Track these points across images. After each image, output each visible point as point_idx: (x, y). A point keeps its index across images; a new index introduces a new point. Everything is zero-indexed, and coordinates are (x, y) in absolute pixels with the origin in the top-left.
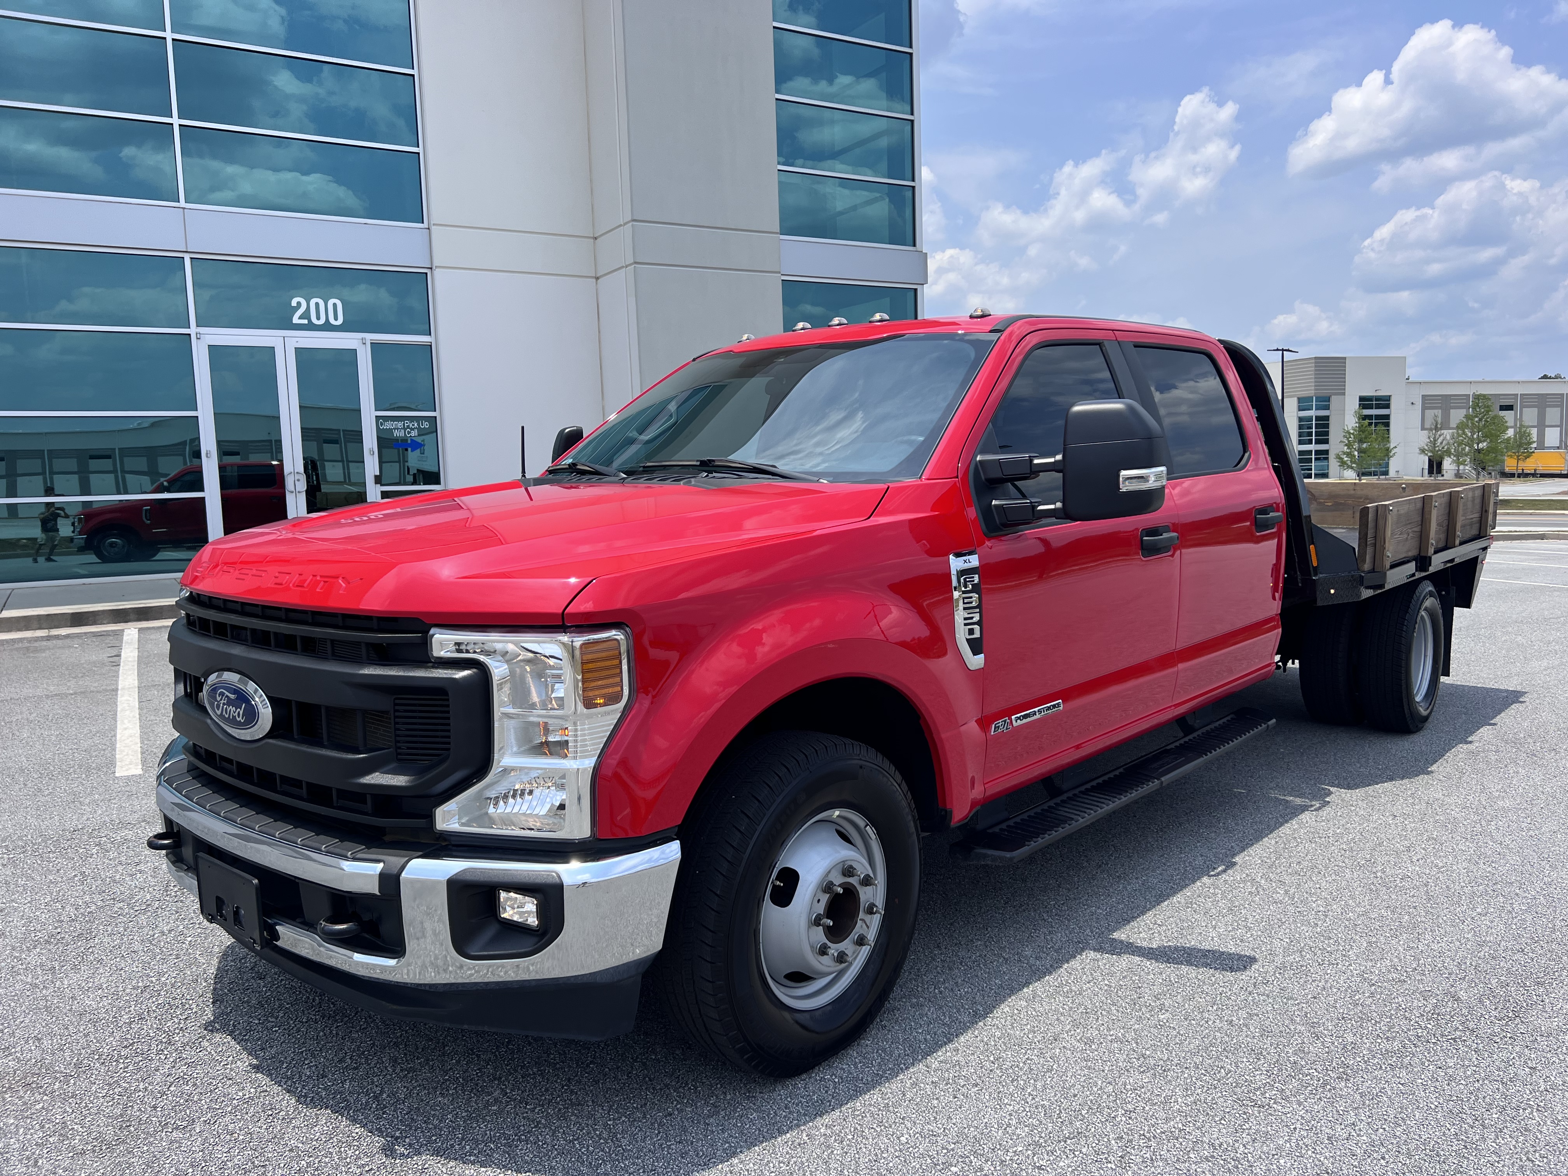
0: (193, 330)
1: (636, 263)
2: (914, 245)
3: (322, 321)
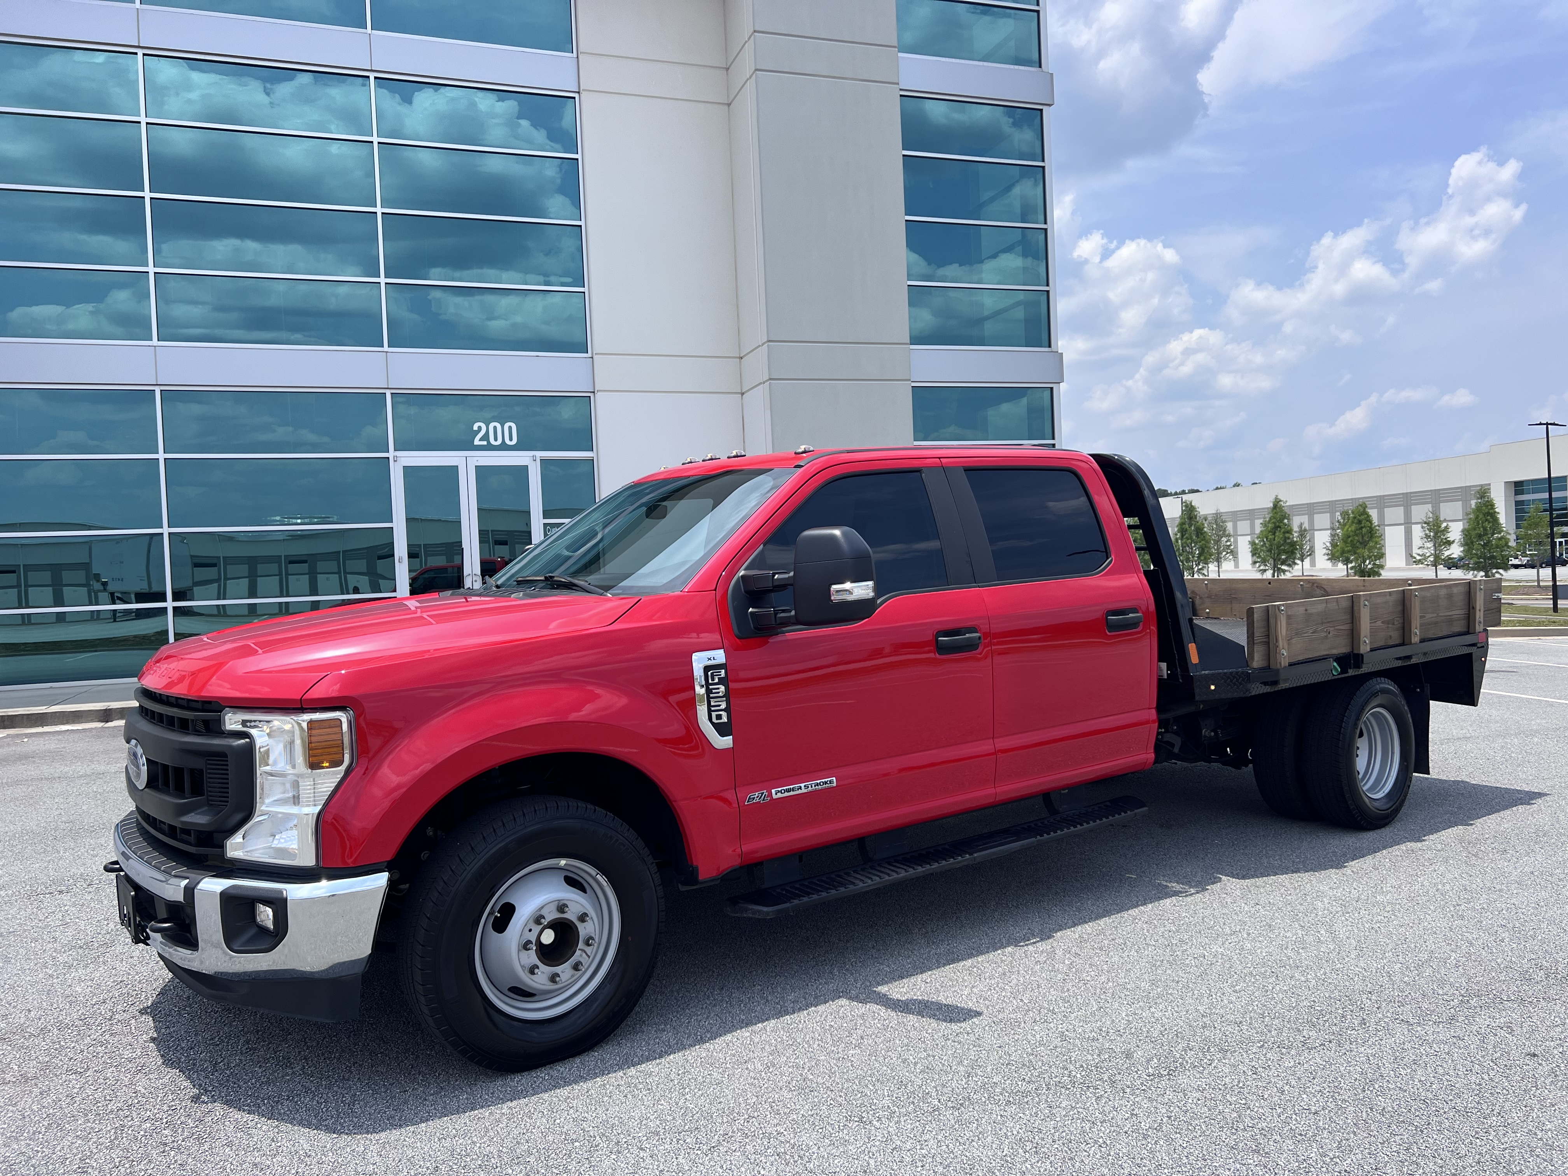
0: (391, 454)
1: (771, 379)
2: (1050, 346)
3: (499, 442)
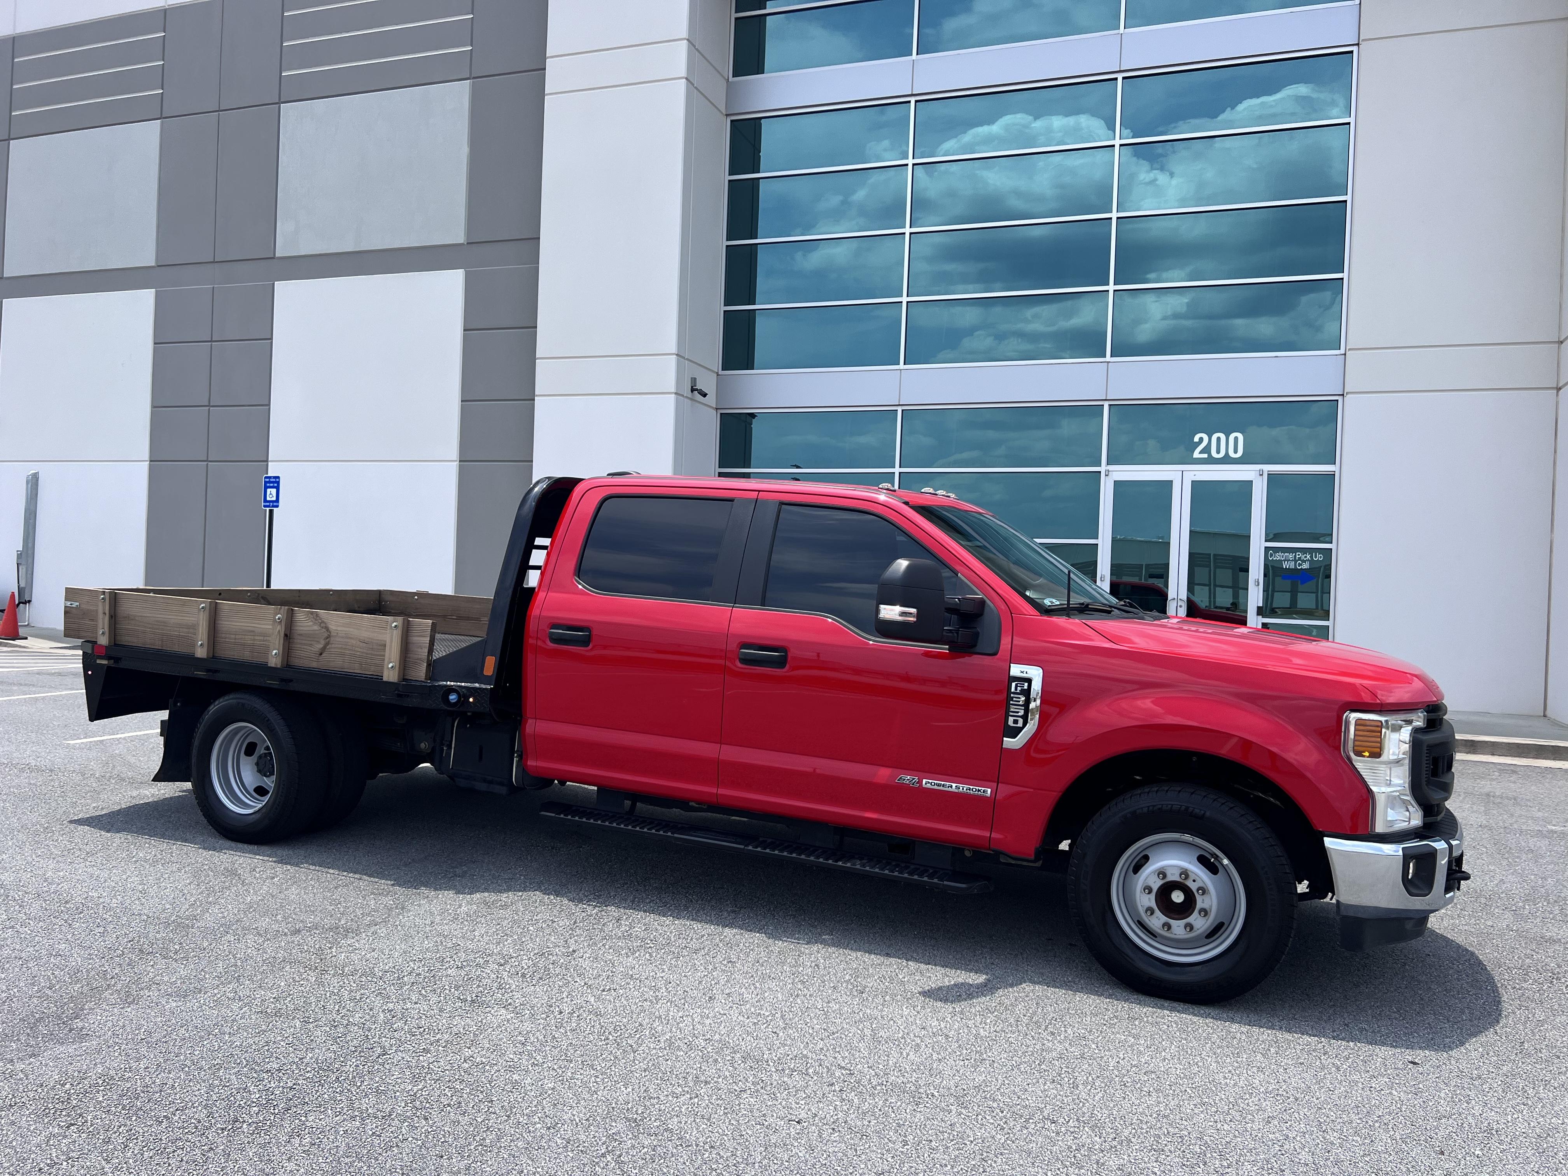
0: (1103, 468)
3: (1222, 455)
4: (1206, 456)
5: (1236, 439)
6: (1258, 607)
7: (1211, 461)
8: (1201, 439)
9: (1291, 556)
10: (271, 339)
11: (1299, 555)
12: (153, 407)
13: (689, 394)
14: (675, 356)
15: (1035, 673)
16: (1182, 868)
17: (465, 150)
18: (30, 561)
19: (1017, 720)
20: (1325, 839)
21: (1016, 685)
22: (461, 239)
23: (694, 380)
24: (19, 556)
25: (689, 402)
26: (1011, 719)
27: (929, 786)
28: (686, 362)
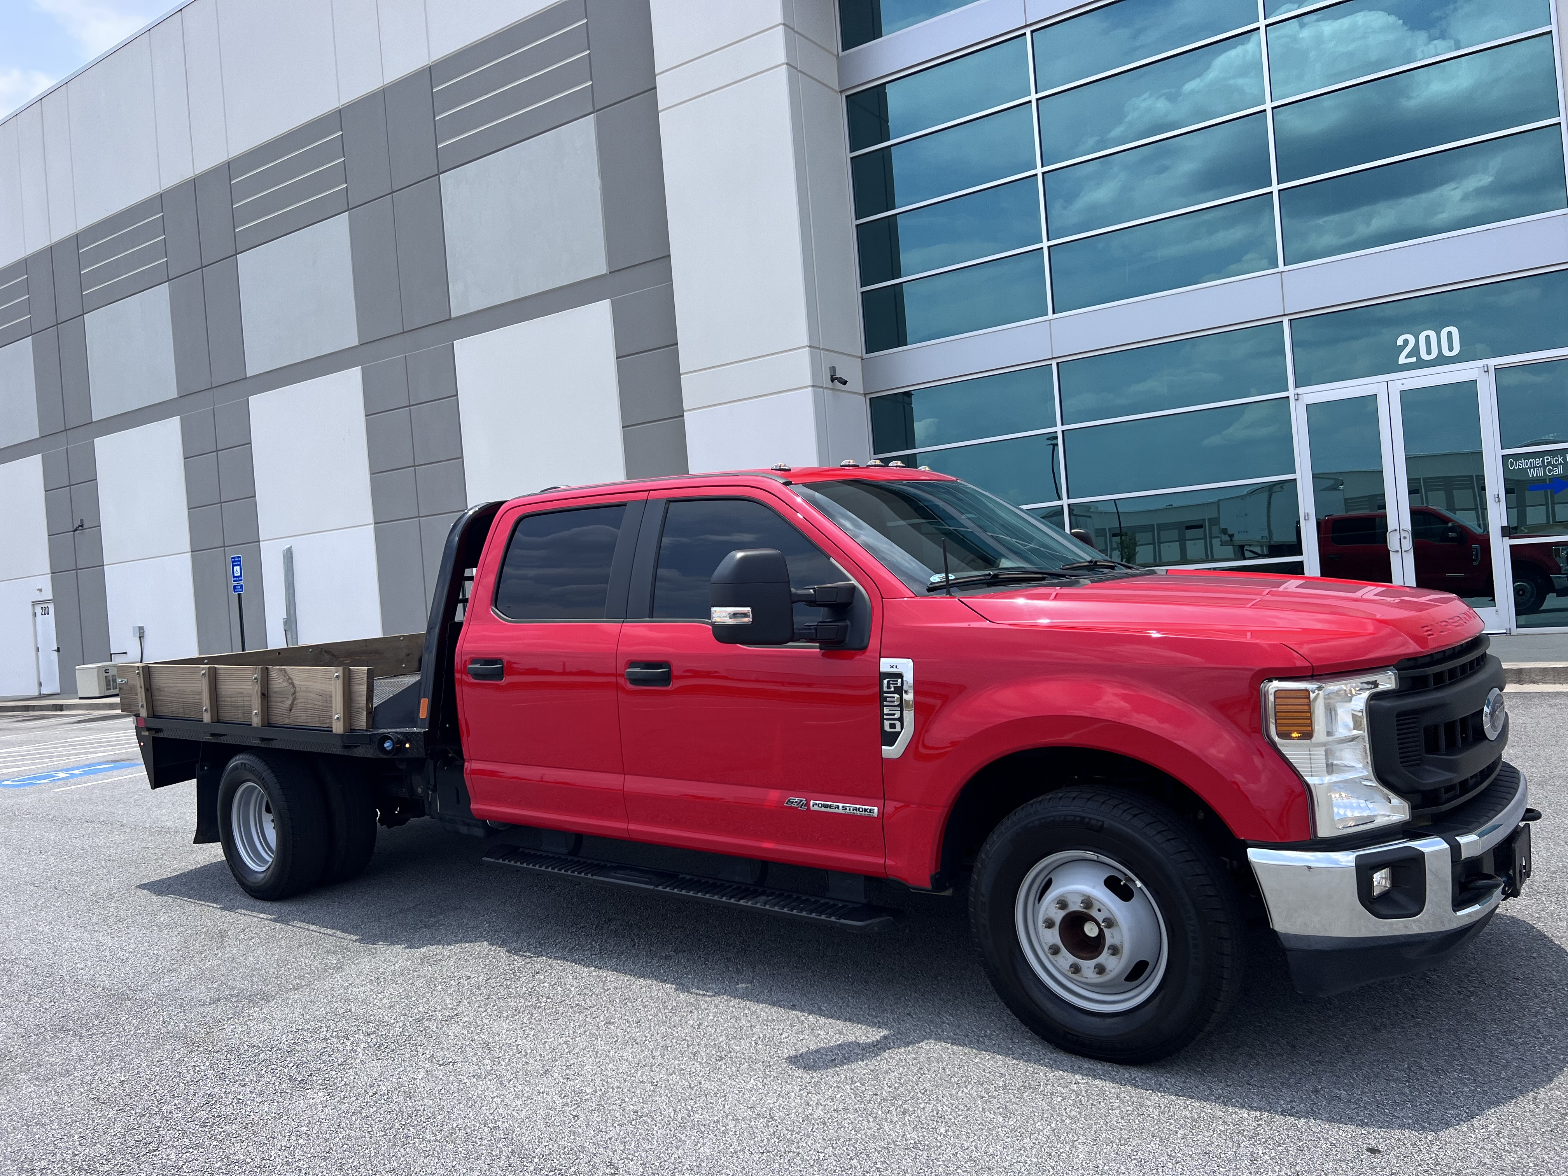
0: (1291, 392)
3: (1434, 355)
4: (1414, 359)
5: (1450, 334)
6: (1503, 528)
7: (1421, 364)
8: (1406, 342)
9: (1537, 462)
10: (457, 395)
11: (1547, 459)
12: (372, 474)
13: (830, 384)
14: (808, 348)
15: (905, 667)
16: (1084, 895)
17: (596, 183)
18: (294, 627)
19: (894, 724)
20: (1250, 851)
21: (888, 682)
22: (604, 270)
23: (833, 369)
24: (285, 623)
25: (830, 391)
26: (887, 724)
27: (816, 808)
28: (822, 352)
